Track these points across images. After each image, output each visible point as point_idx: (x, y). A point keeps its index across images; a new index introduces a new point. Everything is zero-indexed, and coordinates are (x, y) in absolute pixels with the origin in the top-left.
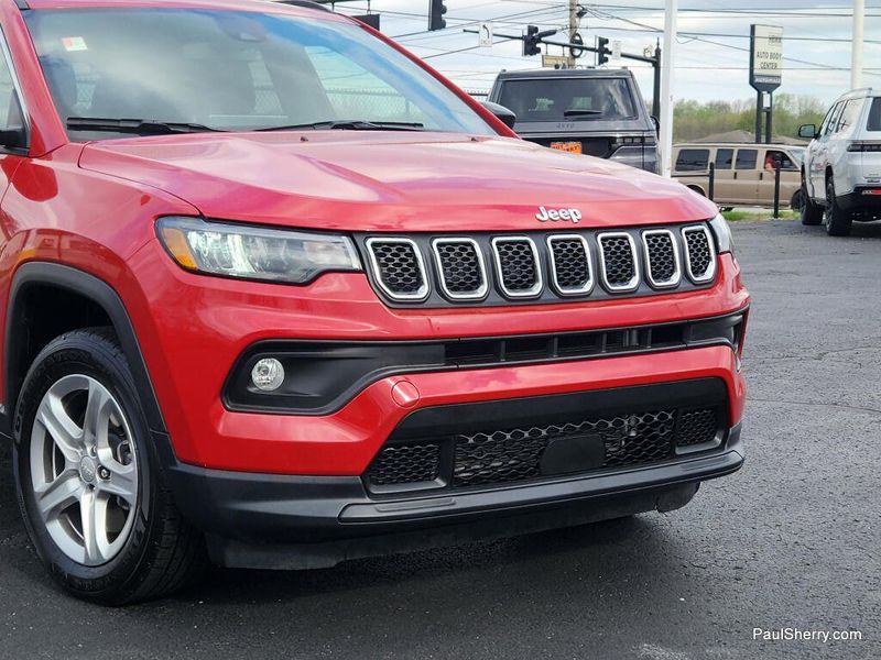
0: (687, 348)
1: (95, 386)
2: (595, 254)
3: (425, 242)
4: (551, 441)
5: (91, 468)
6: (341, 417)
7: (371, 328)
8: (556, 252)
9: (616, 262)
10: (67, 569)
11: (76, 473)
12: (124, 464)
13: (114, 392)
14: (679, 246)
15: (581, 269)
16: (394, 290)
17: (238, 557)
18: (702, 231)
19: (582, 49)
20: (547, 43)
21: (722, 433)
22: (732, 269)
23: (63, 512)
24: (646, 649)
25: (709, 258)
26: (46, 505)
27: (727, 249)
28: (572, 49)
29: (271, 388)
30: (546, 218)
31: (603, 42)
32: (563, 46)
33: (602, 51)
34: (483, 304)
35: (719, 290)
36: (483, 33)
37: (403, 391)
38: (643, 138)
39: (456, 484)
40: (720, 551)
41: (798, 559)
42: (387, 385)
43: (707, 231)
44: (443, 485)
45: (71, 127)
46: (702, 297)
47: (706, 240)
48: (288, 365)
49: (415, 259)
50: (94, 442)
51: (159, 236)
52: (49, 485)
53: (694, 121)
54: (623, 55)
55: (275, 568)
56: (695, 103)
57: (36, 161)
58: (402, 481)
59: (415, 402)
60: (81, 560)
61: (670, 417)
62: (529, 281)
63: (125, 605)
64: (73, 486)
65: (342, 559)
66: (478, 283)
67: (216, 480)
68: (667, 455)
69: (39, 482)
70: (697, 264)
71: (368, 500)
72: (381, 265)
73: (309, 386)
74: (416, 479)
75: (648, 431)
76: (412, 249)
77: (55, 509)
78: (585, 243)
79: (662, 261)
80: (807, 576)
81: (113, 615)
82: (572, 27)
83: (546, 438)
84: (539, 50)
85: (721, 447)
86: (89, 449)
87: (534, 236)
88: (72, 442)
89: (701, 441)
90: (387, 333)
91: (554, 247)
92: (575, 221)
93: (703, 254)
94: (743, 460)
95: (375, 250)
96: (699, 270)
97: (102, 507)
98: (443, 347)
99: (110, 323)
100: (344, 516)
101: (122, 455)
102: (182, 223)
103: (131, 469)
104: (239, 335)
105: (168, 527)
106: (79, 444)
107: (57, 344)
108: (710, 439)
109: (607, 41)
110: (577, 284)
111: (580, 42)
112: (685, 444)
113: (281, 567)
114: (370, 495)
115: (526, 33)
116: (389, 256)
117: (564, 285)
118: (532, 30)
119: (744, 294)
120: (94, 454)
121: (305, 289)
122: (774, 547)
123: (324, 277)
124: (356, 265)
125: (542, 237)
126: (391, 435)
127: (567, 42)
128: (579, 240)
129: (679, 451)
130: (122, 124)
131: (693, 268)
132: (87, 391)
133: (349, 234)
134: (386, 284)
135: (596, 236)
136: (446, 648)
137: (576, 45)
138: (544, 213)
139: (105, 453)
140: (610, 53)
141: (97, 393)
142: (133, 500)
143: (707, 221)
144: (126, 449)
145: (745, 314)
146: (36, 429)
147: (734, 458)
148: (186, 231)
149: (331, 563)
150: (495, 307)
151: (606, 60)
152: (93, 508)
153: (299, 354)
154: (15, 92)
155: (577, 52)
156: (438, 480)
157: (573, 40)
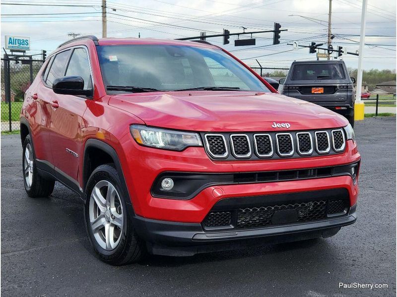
0: (332, 177)
1: (110, 185)
2: (295, 141)
3: (227, 135)
4: (276, 212)
5: (108, 215)
6: (193, 201)
7: (205, 168)
8: (279, 140)
9: (303, 144)
10: (100, 251)
11: (104, 216)
12: (120, 214)
13: (116, 188)
14: (330, 137)
15: (289, 146)
16: (215, 154)
17: (157, 251)
18: (340, 131)
19: (333, 51)
20: (319, 49)
21: (347, 209)
22: (353, 146)
23: (100, 230)
24: (310, 293)
25: (343, 142)
26: (94, 227)
27: (351, 138)
28: (329, 51)
29: (169, 189)
30: (276, 126)
31: (340, 48)
32: (325, 49)
33: (340, 52)
34: (249, 159)
35: (346, 155)
36: (295, 45)
37: (217, 192)
38: (347, 86)
39: (238, 227)
40: (348, 253)
41: (379, 258)
42: (211, 190)
43: (342, 131)
44: (233, 227)
45: (108, 89)
46: (340, 157)
47: (342, 135)
48: (175, 181)
49: (223, 142)
50: (110, 205)
51: (131, 132)
52: (95, 220)
53: (377, 77)
54: (348, 53)
55: (171, 255)
56: (377, 70)
57: (96, 102)
58: (216, 225)
59: (221, 196)
60: (105, 249)
61: (325, 203)
62: (268, 151)
63: (120, 266)
64: (103, 220)
65: (196, 253)
66: (248, 151)
67: (149, 223)
68: (324, 217)
69: (92, 219)
70: (337, 144)
71: (203, 232)
72: (210, 144)
73: (182, 189)
74: (222, 225)
75: (316, 208)
76: (222, 138)
77: (97, 229)
78: (291, 136)
79: (323, 143)
80: (381, 265)
81: (115, 269)
82: (329, 43)
83: (274, 210)
84: (316, 51)
85: (346, 214)
86: (108, 208)
87: (271, 134)
88: (103, 205)
89: (338, 212)
90: (211, 170)
91: (278, 138)
92: (287, 127)
93: (340, 140)
94: (356, 219)
95: (208, 139)
96: (338, 146)
97: (112, 229)
98: (233, 175)
99: (113, 162)
100: (194, 238)
101: (119, 211)
102: (139, 127)
103: (121, 216)
104: (157, 169)
105: (133, 238)
106: (105, 205)
107: (99, 169)
108: (342, 211)
109: (342, 48)
110: (287, 152)
111: (332, 48)
112: (331, 213)
113: (173, 255)
114: (204, 230)
115: (311, 45)
116: (213, 141)
117: (282, 152)
118: (313, 44)
119: (358, 155)
120: (110, 209)
121: (181, 153)
122: (370, 252)
123: (188, 149)
124: (200, 144)
125: (273, 134)
126: (212, 208)
127: (327, 48)
128: (289, 135)
129: (328, 216)
130: (126, 88)
131: (335, 146)
132: (107, 187)
133: (198, 132)
134: (212, 152)
135: (296, 133)
136: (233, 289)
137: (330, 49)
138: (275, 124)
139: (113, 209)
140: (343, 52)
141: (111, 188)
142: (122, 228)
143: (343, 128)
144: (120, 209)
145: (359, 163)
146: (91, 199)
147: (351, 219)
148: (140, 130)
149: (192, 254)
150: (254, 161)
151: (341, 55)
152: (109, 229)
153: (179, 177)
154: (91, 75)
155: (331, 52)
156: (231, 225)
157: (329, 47)
